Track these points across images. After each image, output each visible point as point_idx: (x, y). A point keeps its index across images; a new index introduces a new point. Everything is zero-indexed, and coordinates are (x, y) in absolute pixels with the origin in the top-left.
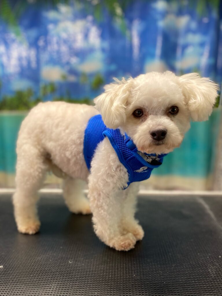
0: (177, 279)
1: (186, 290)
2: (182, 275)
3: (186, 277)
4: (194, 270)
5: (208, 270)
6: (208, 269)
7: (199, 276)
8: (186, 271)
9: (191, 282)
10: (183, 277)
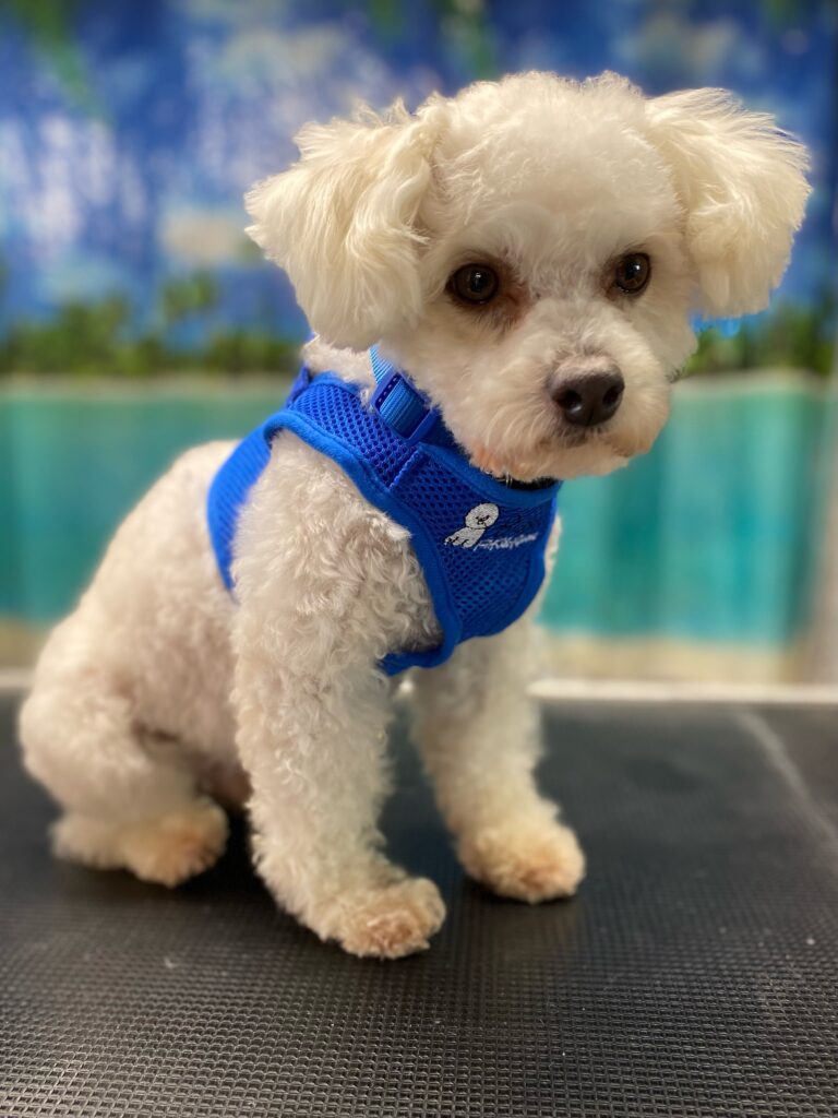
0: (620, 1036)
1: (652, 1088)
2: (645, 1018)
3: (659, 1027)
4: (697, 998)
5: (755, 997)
6: (756, 994)
7: (715, 1023)
8: (664, 1002)
9: (679, 1051)
10: (645, 1030)
